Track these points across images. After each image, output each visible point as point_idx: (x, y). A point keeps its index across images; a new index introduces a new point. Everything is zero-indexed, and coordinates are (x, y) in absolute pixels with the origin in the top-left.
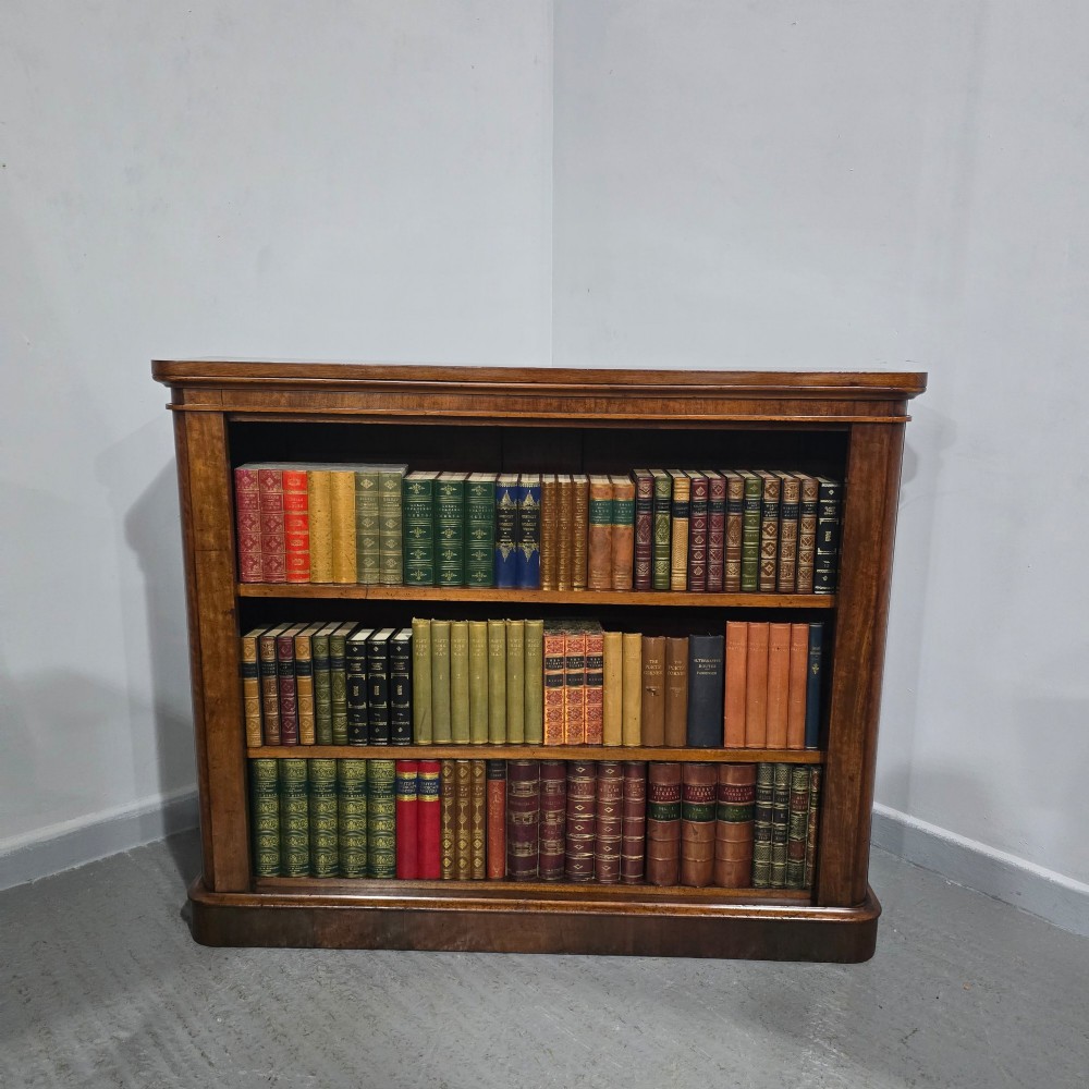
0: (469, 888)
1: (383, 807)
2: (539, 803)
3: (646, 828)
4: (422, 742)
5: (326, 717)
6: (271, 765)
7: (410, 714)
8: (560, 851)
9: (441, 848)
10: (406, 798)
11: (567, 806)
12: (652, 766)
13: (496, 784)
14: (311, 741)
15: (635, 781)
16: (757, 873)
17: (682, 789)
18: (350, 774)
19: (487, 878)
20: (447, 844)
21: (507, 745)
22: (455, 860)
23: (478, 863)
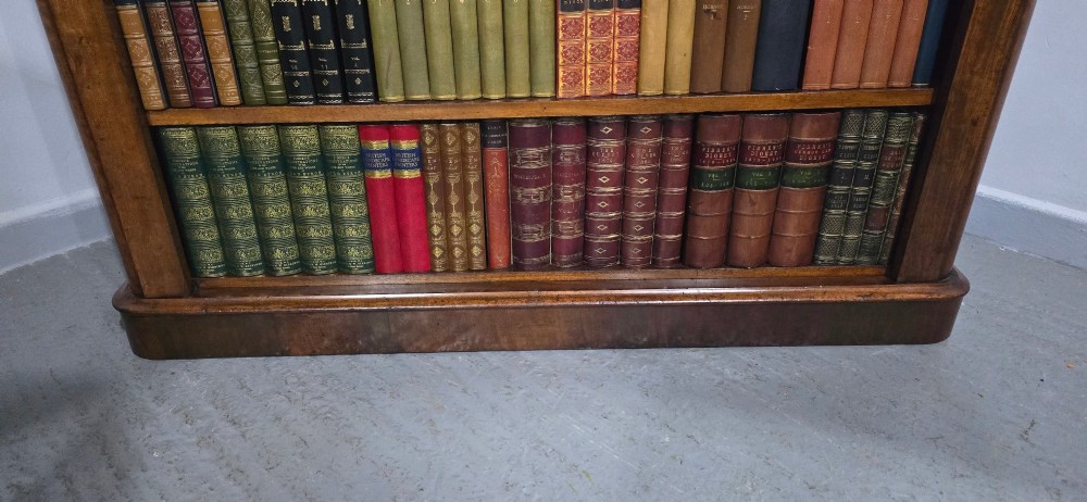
0: (468, 281)
1: (349, 188)
2: (552, 176)
3: (688, 202)
4: (391, 98)
5: (250, 65)
6: (186, 135)
7: (370, 58)
8: (579, 233)
9: (430, 235)
10: (378, 175)
11: (587, 178)
12: (704, 120)
13: (495, 156)
14: (234, 99)
15: (678, 142)
16: (823, 248)
17: (741, 150)
18: (298, 144)
19: (489, 266)
20: (436, 230)
21: (508, 99)
22: (448, 250)
23: (476, 251)
